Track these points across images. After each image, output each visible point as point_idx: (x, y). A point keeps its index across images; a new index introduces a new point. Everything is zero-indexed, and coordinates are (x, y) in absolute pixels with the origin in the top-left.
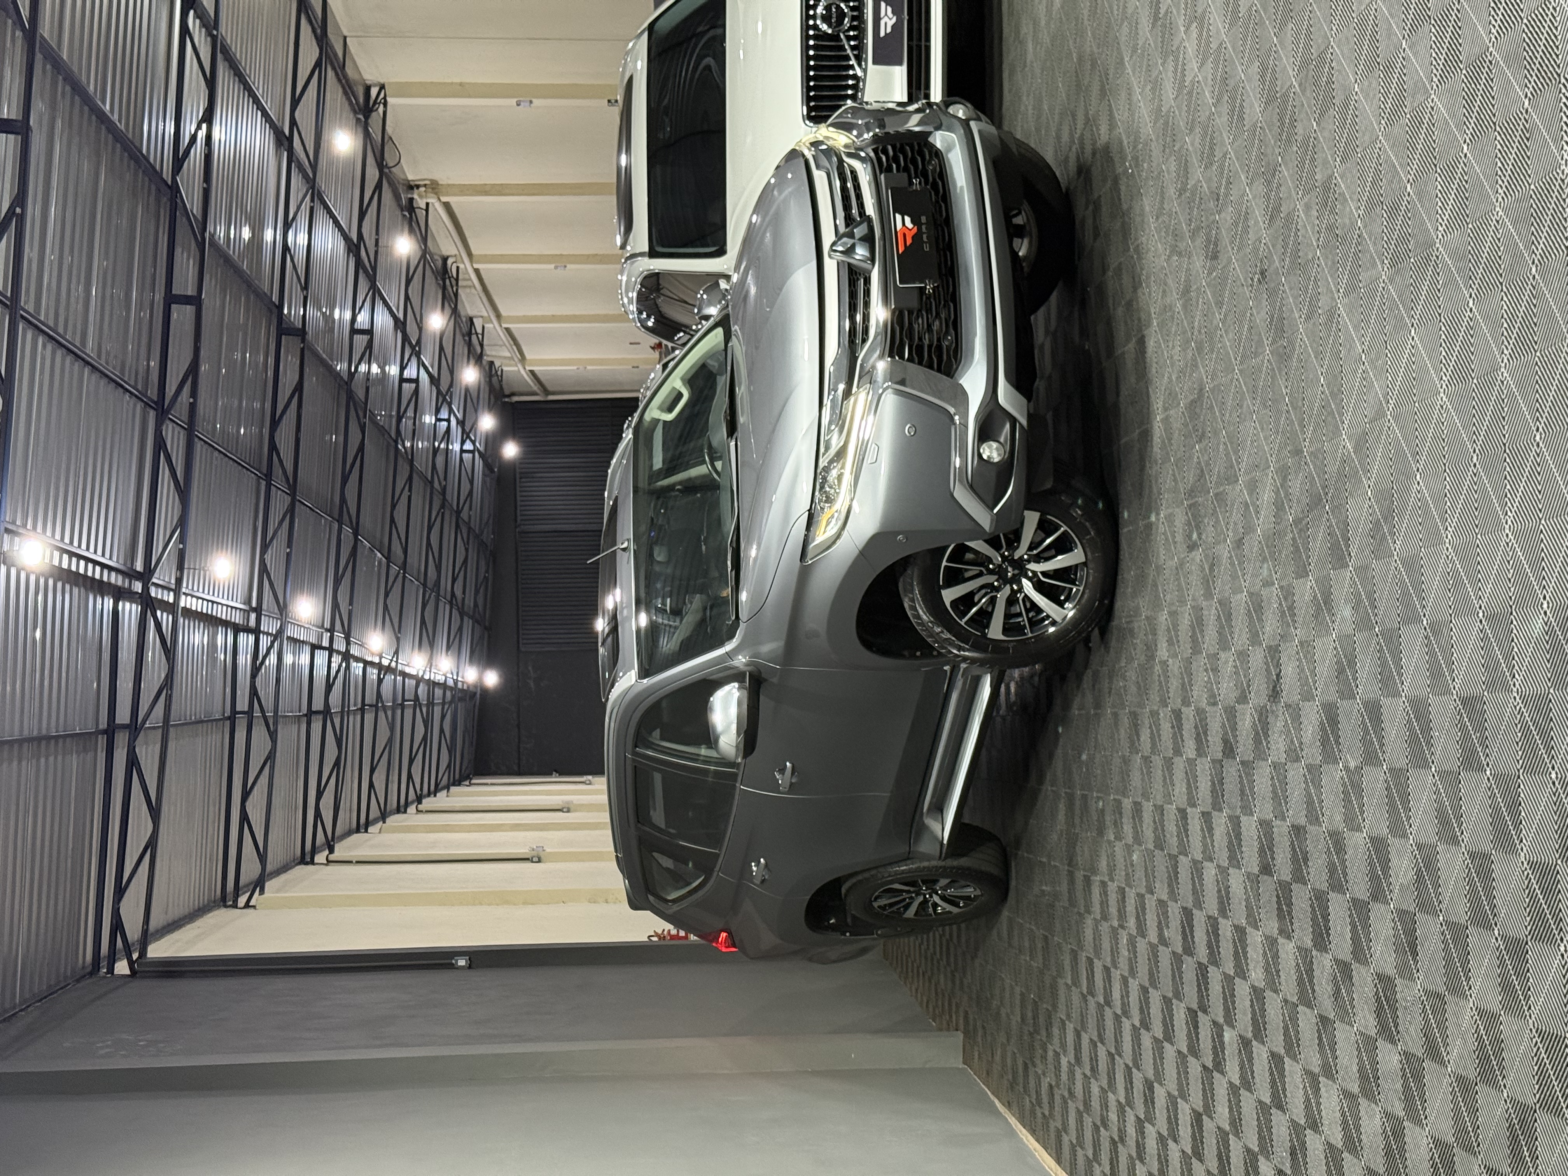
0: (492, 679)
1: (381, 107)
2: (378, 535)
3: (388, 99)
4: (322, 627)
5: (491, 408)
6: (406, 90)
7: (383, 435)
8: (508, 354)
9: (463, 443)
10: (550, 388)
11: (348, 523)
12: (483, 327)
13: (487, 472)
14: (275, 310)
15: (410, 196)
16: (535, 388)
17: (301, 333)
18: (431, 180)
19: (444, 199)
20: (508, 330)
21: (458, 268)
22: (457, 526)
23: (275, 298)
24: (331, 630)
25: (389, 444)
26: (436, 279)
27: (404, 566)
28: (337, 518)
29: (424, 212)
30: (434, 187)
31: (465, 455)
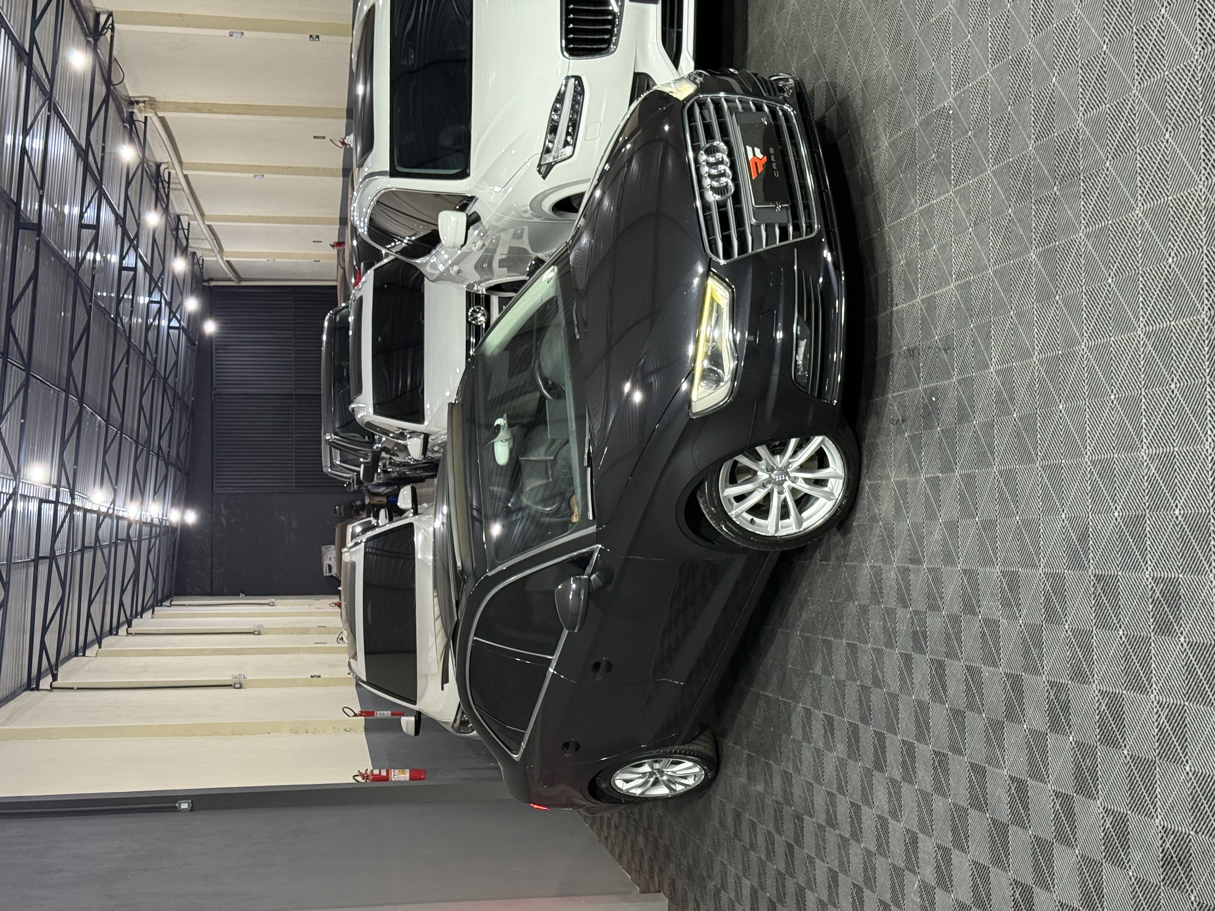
0: (191, 517)
1: (110, 31)
2: (99, 402)
3: (115, 25)
4: (49, 484)
5: (192, 292)
6: (132, 18)
7: (105, 315)
8: (209, 247)
9: (170, 321)
10: (242, 276)
11: (74, 392)
12: (189, 224)
13: (189, 345)
14: (13, 207)
15: (130, 110)
16: (231, 275)
17: (37, 228)
18: (149, 97)
19: (161, 114)
20: (210, 227)
21: (169, 173)
22: (164, 390)
23: (14, 196)
24: (58, 487)
25: (109, 323)
26: (151, 182)
27: (121, 427)
28: (64, 388)
29: (143, 125)
30: (152, 103)
31: (171, 331)
